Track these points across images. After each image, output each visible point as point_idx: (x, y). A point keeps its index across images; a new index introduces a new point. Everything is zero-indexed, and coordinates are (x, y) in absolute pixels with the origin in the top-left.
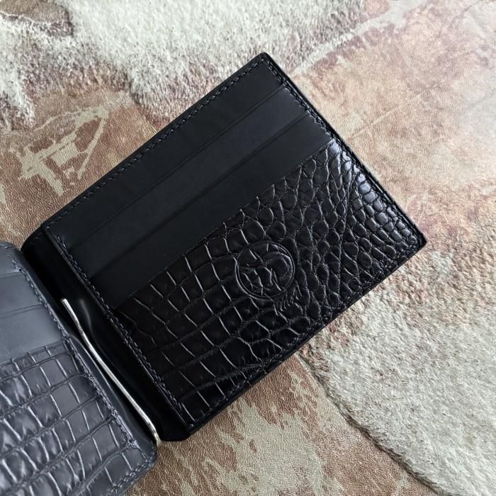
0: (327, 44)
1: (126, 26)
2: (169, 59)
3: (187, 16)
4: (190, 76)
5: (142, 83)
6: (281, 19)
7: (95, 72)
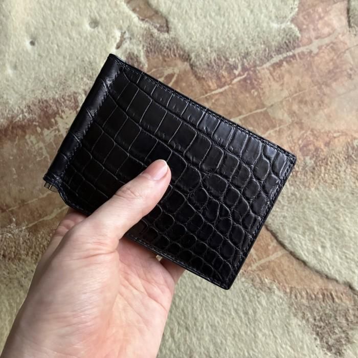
0: (280, 56)
1: (193, 32)
2: (209, 51)
3: (220, 32)
4: (217, 60)
5: (195, 60)
6: (262, 41)
7: (176, 51)
